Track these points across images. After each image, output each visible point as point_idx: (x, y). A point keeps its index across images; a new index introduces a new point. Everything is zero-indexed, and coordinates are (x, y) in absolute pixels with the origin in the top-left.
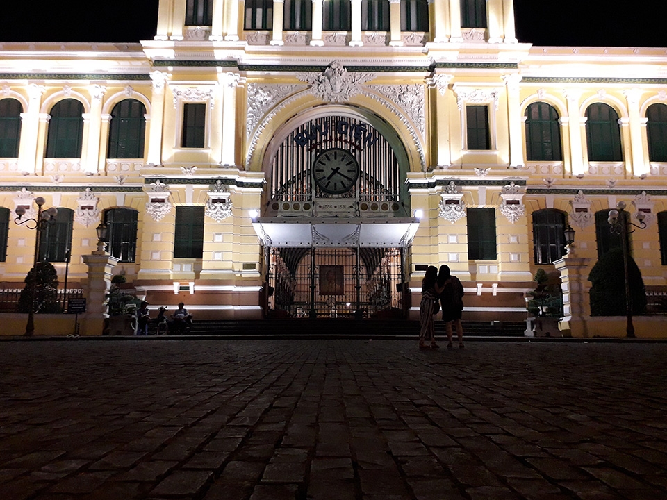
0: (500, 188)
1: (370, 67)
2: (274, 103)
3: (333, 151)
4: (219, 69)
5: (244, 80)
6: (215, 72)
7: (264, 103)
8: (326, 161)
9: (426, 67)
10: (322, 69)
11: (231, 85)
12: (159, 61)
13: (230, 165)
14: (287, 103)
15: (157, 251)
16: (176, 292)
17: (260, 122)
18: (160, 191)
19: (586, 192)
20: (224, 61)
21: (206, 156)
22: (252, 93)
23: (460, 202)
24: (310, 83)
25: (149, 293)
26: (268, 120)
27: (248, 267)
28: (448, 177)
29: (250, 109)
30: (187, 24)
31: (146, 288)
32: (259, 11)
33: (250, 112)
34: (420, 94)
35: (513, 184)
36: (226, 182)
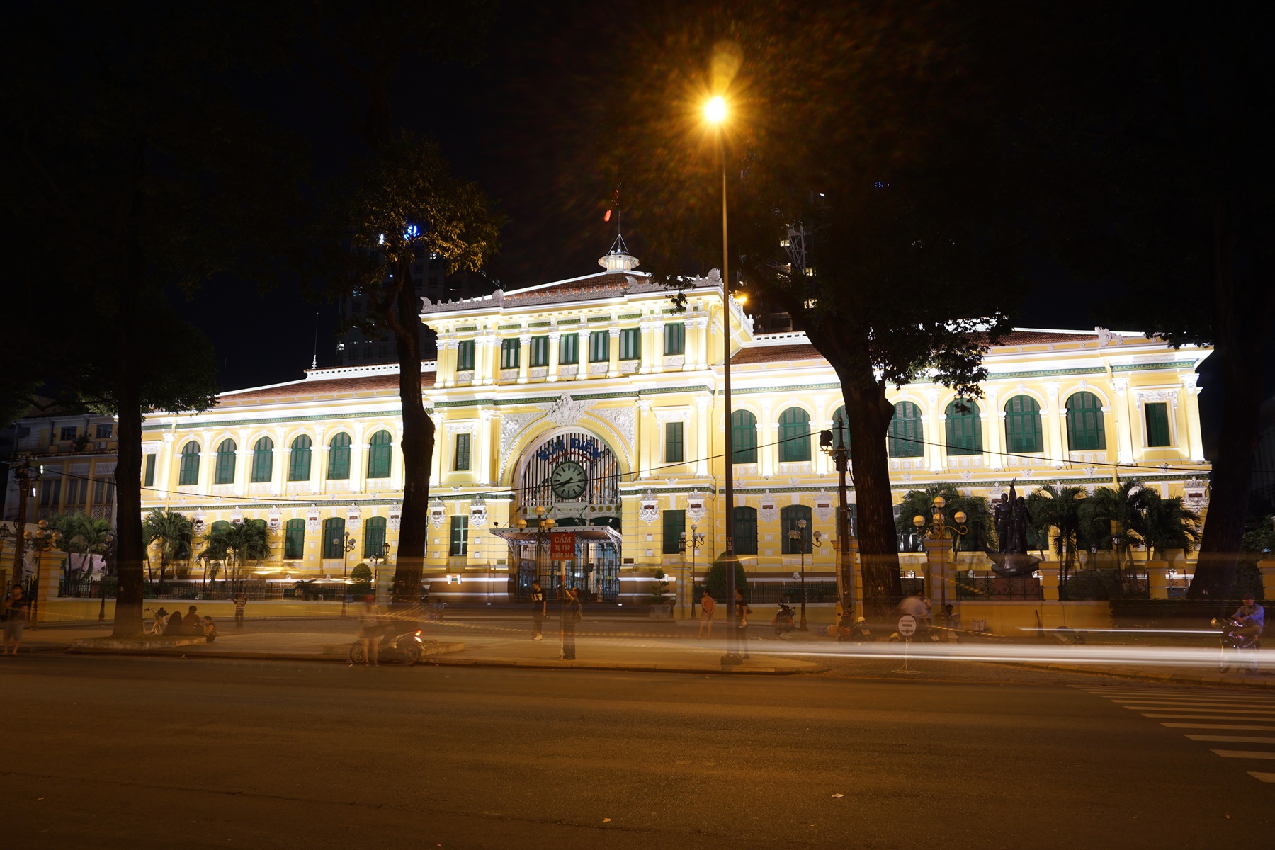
0: (687, 494)
1: (592, 395)
2: (521, 430)
3: (568, 464)
4: (479, 407)
5: (498, 413)
6: (477, 409)
7: (513, 430)
8: (562, 473)
9: (635, 392)
10: (554, 399)
11: (487, 420)
12: (437, 403)
13: (486, 483)
14: (530, 429)
15: (437, 552)
16: (449, 583)
17: (510, 445)
18: (438, 506)
19: (772, 490)
20: (483, 400)
21: (470, 476)
22: (504, 422)
23: (655, 507)
24: (547, 411)
25: (432, 583)
26: (515, 444)
27: (501, 562)
28: (646, 487)
29: (503, 436)
30: (458, 370)
31: (431, 580)
32: (513, 351)
33: (504, 438)
34: (631, 415)
35: (696, 491)
36: (482, 496)
